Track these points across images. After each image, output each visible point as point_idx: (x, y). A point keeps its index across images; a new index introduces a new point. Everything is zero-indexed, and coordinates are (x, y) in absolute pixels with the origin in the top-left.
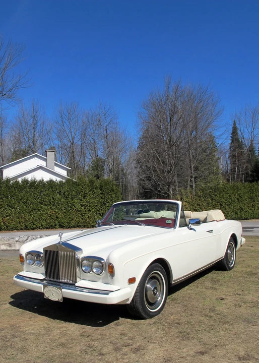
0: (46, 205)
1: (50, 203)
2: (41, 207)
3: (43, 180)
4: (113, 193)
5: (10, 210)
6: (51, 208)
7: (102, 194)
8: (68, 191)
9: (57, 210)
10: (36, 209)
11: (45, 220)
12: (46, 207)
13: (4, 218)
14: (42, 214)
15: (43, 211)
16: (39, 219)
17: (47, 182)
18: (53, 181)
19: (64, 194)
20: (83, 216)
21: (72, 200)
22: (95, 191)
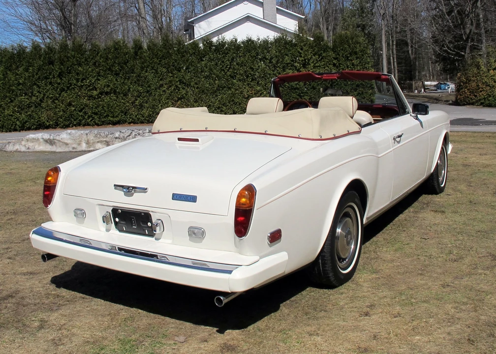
0: (240, 80)
1: (247, 77)
2: (233, 84)
3: (236, 40)
4: (354, 57)
5: (183, 89)
6: (248, 84)
7: (335, 59)
8: (276, 57)
9: (258, 88)
10: (225, 87)
11: (240, 104)
12: (240, 83)
13: (175, 101)
14: (233, 95)
15: (236, 90)
16: (229, 102)
17: (243, 42)
18: (253, 42)
19: (270, 62)
20: (301, 97)
21: (284, 70)
22: (324, 55)
